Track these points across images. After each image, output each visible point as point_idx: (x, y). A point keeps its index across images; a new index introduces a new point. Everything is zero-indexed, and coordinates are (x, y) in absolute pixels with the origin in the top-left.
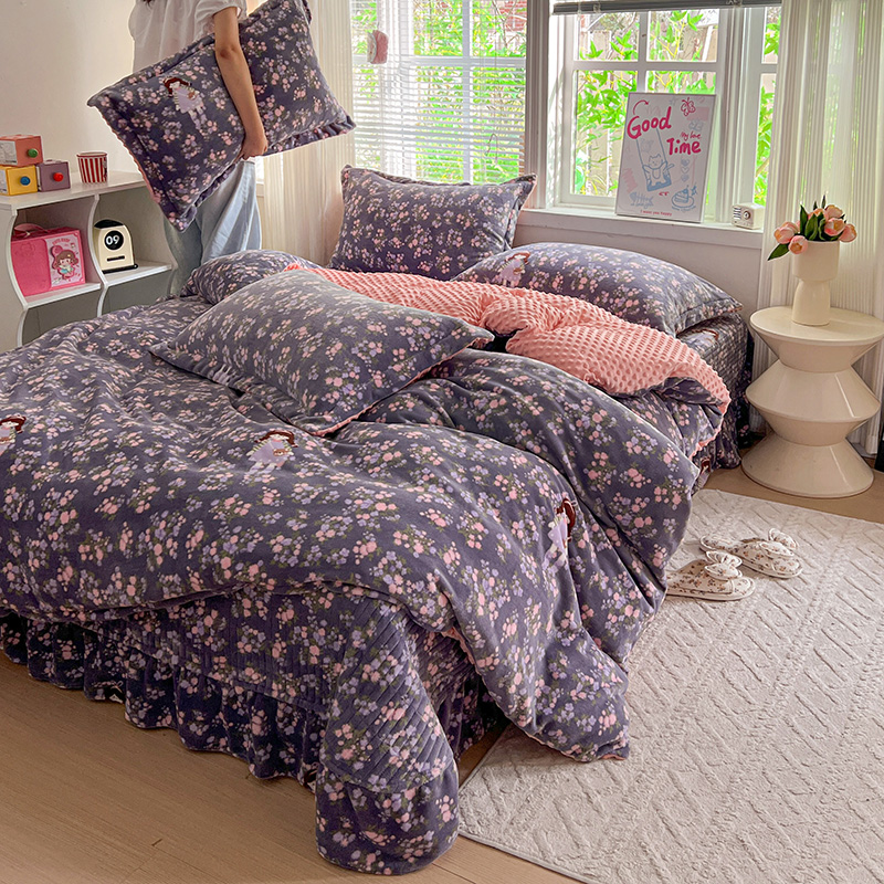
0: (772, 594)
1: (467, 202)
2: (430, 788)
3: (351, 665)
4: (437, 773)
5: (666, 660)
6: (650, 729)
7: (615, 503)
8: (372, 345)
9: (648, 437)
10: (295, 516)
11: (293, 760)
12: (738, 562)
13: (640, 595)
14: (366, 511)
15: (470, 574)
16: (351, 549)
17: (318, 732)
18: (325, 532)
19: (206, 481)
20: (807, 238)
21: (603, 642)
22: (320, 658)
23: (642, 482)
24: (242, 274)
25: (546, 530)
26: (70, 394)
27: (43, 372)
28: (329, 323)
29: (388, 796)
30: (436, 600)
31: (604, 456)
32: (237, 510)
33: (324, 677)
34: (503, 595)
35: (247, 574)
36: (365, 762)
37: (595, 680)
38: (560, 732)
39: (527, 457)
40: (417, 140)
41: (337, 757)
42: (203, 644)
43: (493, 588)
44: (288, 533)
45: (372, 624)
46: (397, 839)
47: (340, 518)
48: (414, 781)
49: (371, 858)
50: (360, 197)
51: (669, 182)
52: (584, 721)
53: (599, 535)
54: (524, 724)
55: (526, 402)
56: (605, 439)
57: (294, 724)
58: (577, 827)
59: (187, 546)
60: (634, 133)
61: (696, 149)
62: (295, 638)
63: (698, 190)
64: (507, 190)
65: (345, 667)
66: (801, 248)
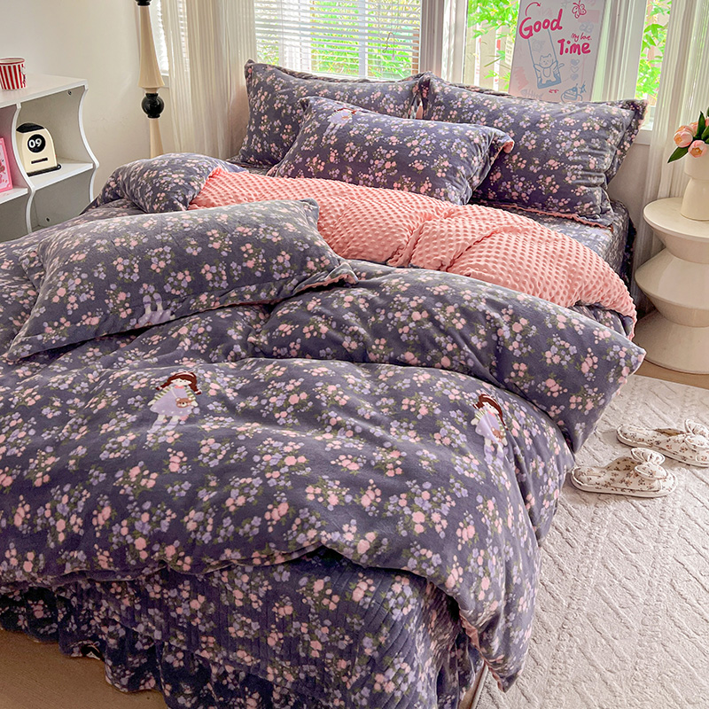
1: (370, 100)
3: (364, 673)
12: (662, 459)
22: (323, 653)
33: (326, 670)
42: (190, 624)
45: (385, 630)
50: (266, 93)
51: (559, 81)
60: (526, 33)
61: (586, 49)
62: (293, 631)
63: (586, 88)
64: (407, 88)
65: (358, 675)
66: (700, 152)
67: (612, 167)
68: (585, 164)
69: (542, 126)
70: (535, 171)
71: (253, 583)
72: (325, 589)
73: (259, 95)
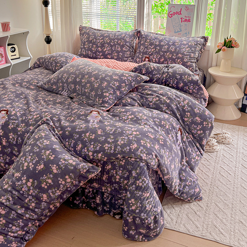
0: (226, 149)
1: (121, 37)
2: (158, 216)
3: (132, 181)
4: (159, 211)
5: (203, 171)
6: (206, 191)
7: (192, 127)
8: (115, 83)
9: (200, 108)
10: (110, 137)
11: (108, 209)
12: (216, 141)
13: (199, 153)
14: (131, 135)
15: (162, 151)
16: (130, 147)
17: (118, 201)
18: (120, 142)
19: (77, 128)
20: (226, 46)
21: (190, 167)
22: (120, 179)
23: (200, 121)
24: (61, 61)
25: (177, 136)
26: (18, 100)
27: (6, 94)
28: (101, 76)
29: (147, 219)
30: (155, 160)
31: (189, 114)
32: (91, 137)
33: (121, 185)
34: (170, 157)
35: (98, 157)
36: (139, 210)
37: (192, 179)
38: (185, 195)
39: (168, 115)
40: (100, 17)
41: (130, 209)
43: (168, 155)
44: (109, 143)
45: (138, 169)
46: (149, 231)
47: (124, 137)
48: (153, 214)
49: (141, 237)
50: (87, 35)
51: (181, 31)
52: (191, 191)
53: (188, 137)
54: (176, 193)
55: (164, 99)
56: (189, 109)
57: (109, 199)
58: (195, 222)
59: (77, 149)
60: (170, 16)
61: (189, 21)
62: (111, 173)
63: (190, 33)
64: (133, 33)
66: (225, 50)
67: (198, 57)
68: (190, 55)
69: (176, 44)
70: (174, 58)
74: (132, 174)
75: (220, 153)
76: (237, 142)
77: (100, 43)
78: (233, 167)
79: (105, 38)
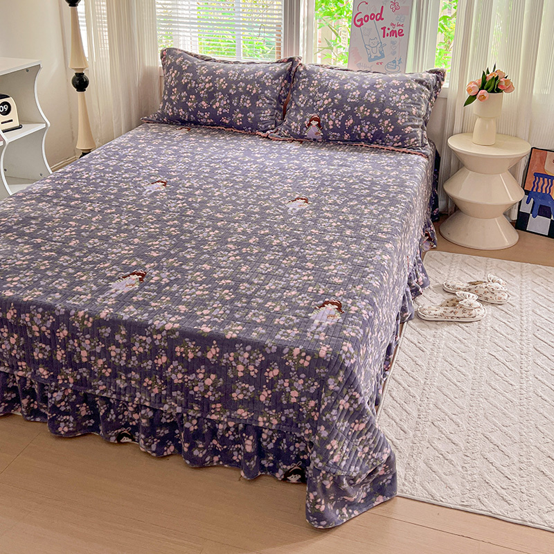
0: (497, 314)
3: (330, 402)
4: (385, 457)
11: (271, 465)
17: (294, 445)
20: (487, 90)
22: (299, 398)
33: (301, 410)
36: (346, 460)
41: (330, 462)
42: (203, 397)
45: (341, 373)
50: (176, 72)
51: (383, 56)
57: (274, 441)
60: (359, 23)
61: (401, 34)
62: (279, 387)
63: (402, 60)
65: (326, 404)
66: (485, 97)
68: (409, 111)
69: (378, 86)
70: (377, 117)
71: (251, 357)
72: (301, 353)
73: (171, 72)
74: (327, 386)
75: (486, 324)
76: (521, 297)
77: (206, 90)
78: (516, 352)
79: (217, 79)
